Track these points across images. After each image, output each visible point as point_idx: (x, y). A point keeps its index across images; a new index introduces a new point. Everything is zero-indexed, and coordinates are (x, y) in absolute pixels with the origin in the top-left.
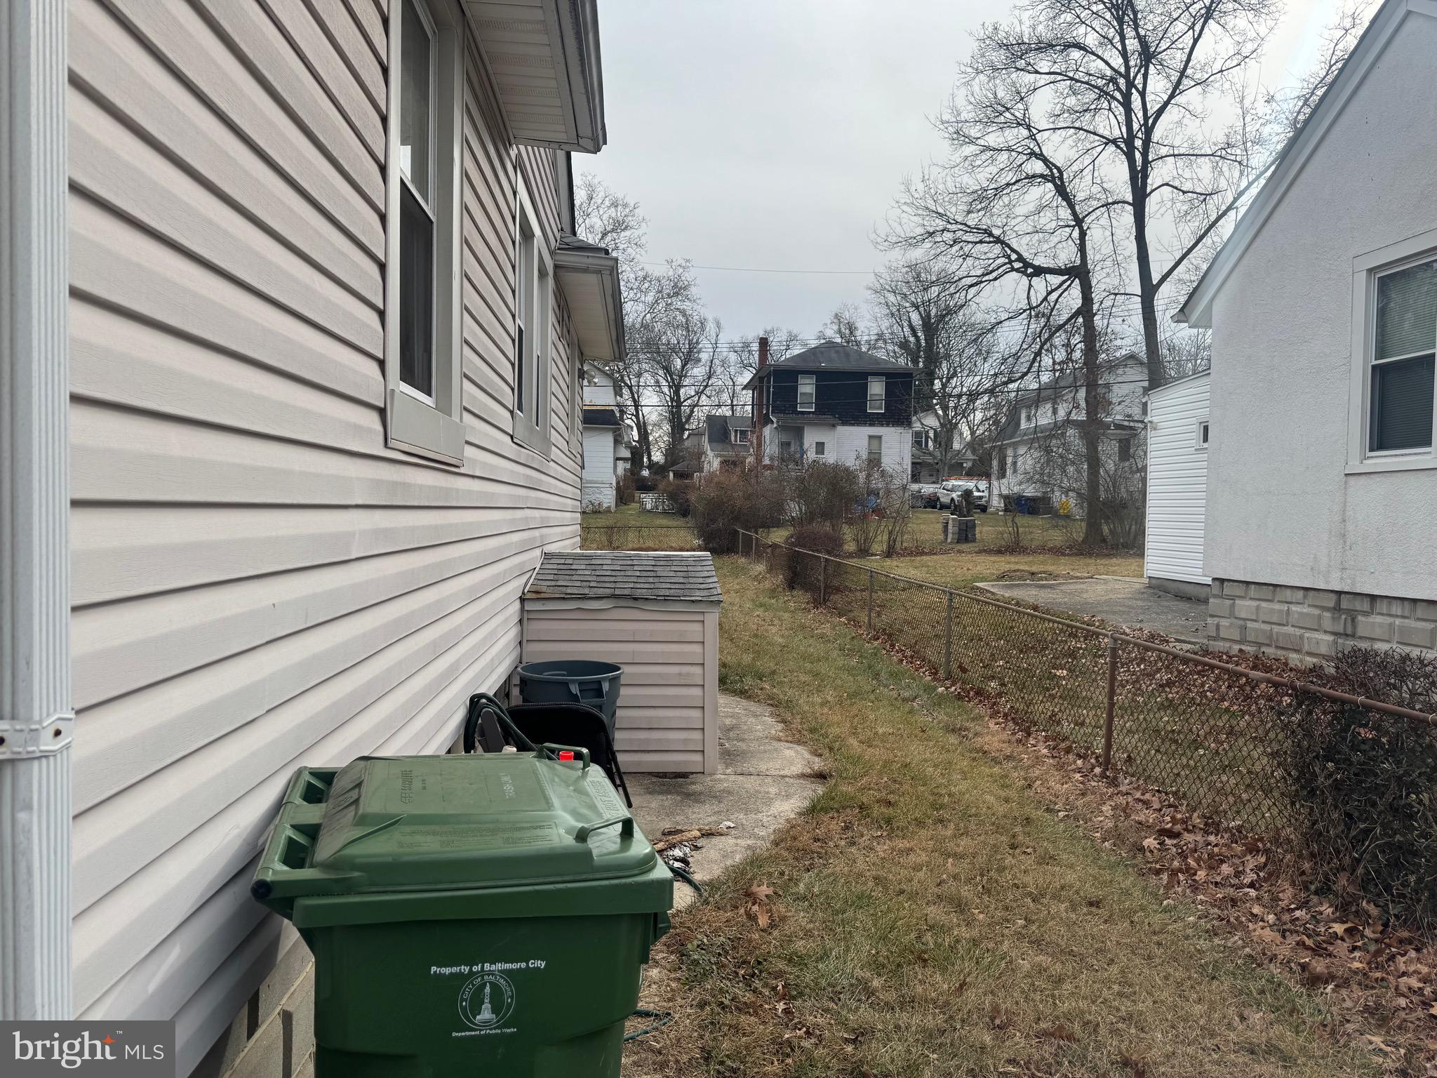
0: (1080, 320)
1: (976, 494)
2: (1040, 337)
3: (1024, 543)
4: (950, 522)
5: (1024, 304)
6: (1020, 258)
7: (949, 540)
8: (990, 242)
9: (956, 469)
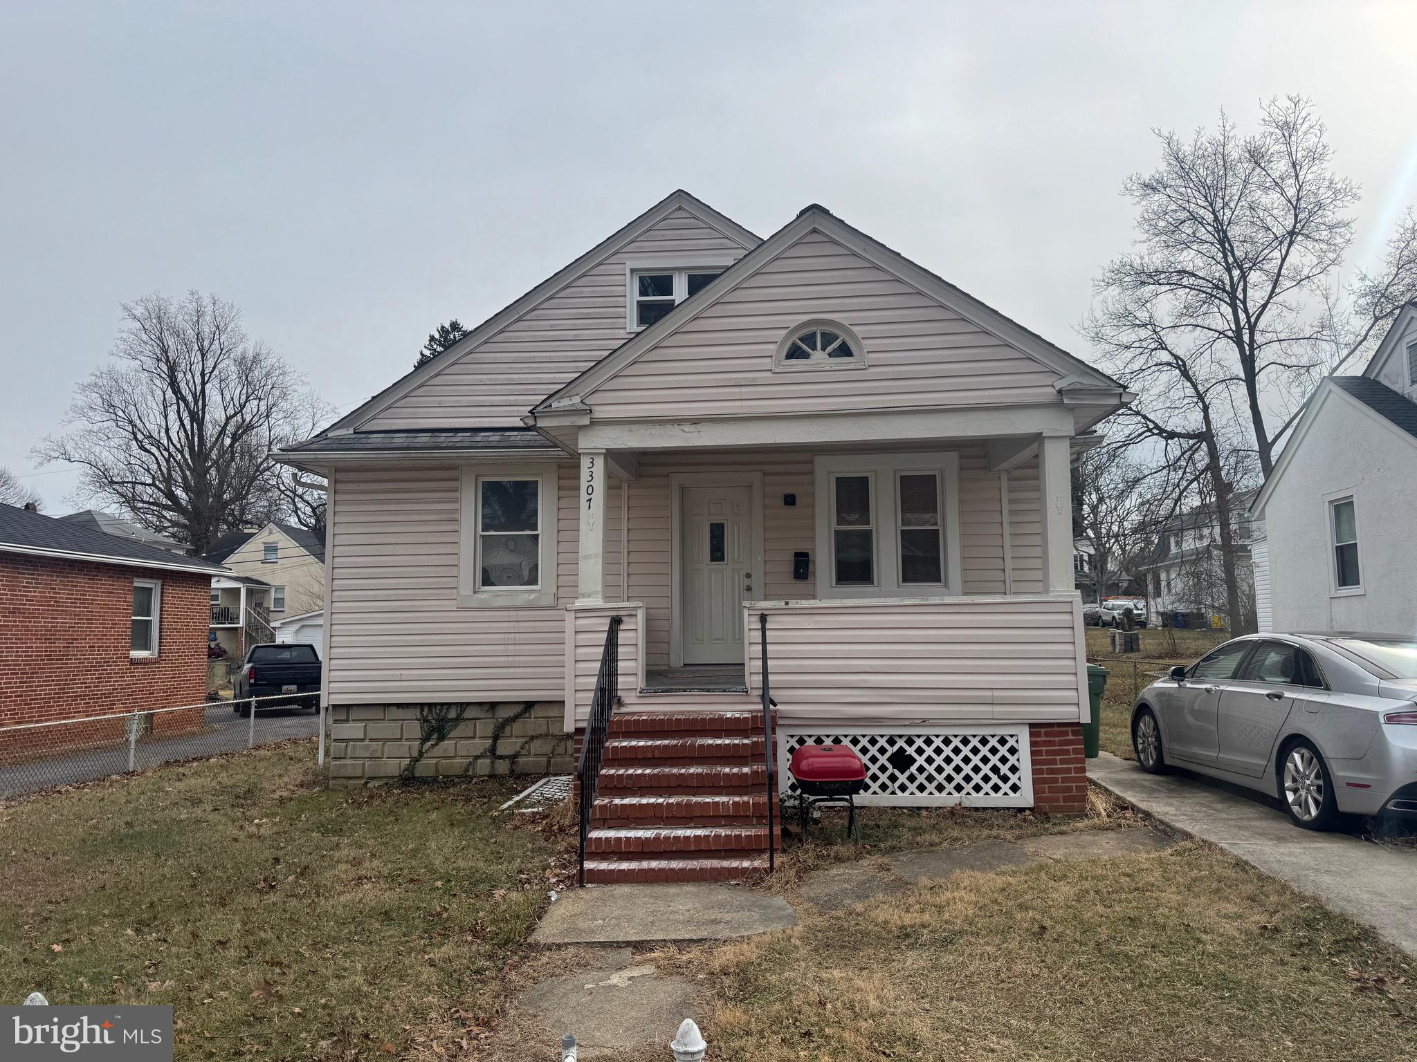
0: (1209, 474)
1: (1135, 612)
2: (1178, 486)
3: (1181, 650)
4: (1117, 635)
5: (1163, 462)
6: (1157, 427)
7: (1117, 651)
8: (1131, 414)
9: (1114, 589)
